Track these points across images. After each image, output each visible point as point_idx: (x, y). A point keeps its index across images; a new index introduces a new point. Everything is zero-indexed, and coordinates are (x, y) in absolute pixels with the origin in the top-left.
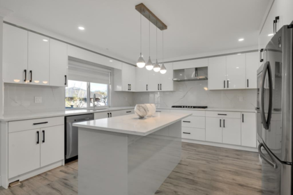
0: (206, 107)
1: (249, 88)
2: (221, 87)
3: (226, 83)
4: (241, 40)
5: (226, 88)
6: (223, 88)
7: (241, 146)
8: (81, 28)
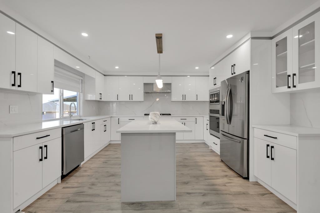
0: (170, 115)
1: (198, 100)
2: (181, 99)
3: (184, 96)
4: (197, 68)
5: (184, 100)
6: (182, 100)
7: (195, 140)
8: (85, 35)
